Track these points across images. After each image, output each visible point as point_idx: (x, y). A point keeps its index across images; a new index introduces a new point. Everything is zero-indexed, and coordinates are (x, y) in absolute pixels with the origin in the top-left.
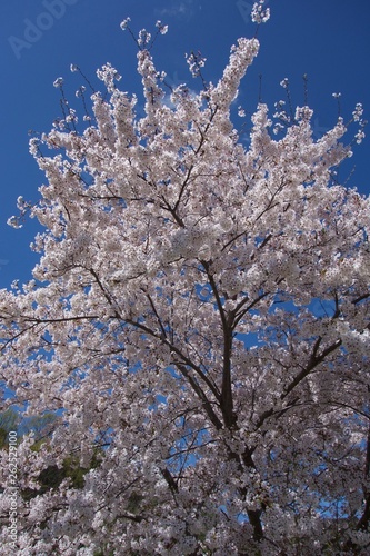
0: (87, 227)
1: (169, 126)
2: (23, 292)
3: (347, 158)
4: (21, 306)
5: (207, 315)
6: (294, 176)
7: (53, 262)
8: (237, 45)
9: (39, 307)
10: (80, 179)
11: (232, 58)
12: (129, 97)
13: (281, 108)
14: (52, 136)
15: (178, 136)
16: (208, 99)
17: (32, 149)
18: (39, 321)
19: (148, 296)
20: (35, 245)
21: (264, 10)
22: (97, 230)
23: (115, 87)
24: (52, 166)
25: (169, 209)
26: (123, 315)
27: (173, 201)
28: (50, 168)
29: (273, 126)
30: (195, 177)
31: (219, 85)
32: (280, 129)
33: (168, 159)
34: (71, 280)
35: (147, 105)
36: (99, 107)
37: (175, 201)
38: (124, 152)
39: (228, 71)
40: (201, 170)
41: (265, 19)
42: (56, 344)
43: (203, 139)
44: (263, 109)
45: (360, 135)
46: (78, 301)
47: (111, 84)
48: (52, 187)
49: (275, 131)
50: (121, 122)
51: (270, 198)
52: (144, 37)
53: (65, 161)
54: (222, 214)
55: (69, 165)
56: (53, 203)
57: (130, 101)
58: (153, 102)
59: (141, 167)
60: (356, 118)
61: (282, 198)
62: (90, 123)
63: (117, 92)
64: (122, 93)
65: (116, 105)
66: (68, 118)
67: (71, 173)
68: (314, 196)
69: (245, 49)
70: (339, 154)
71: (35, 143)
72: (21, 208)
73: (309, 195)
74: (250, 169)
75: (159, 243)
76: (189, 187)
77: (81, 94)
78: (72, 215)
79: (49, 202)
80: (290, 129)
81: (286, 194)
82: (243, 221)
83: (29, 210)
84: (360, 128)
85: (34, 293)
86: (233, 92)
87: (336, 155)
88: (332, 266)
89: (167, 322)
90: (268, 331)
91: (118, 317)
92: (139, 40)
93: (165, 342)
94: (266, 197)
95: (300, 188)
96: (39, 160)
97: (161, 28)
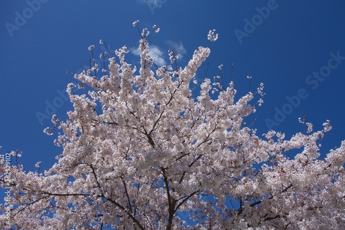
0: (93, 139)
1: (153, 87)
2: (43, 175)
3: (252, 113)
4: (40, 184)
5: (159, 197)
6: (222, 125)
7: (67, 162)
8: (198, 50)
9: (52, 186)
10: (94, 110)
11: (194, 57)
12: (132, 67)
13: (217, 80)
14: (80, 76)
15: (158, 94)
16: (178, 76)
17: (68, 90)
18: (50, 194)
19: (124, 182)
20: (57, 141)
21: (215, 34)
22: (99, 141)
23: (125, 61)
24: (78, 100)
25: (146, 134)
26: (106, 195)
27: (149, 129)
28: (77, 102)
29: (212, 89)
30: (164, 117)
31: (185, 69)
32: (216, 92)
33: (150, 106)
34: (77, 171)
35: (141, 69)
36: (113, 66)
37: (150, 130)
38: (124, 98)
39: (191, 62)
40: (168, 114)
41: (215, 39)
42: (58, 207)
43: (172, 97)
44: (208, 81)
45: (261, 101)
46: (79, 183)
47: (123, 59)
48: (75, 112)
49: (213, 92)
50: (125, 81)
51: (207, 135)
52: (146, 33)
53: (87, 98)
54: (178, 140)
55: (89, 101)
56: (75, 122)
57: (132, 70)
58: (145, 68)
59: (133, 108)
60: (259, 92)
61: (214, 136)
62: (105, 74)
63: (125, 64)
64: (128, 65)
65: (124, 71)
66: (93, 68)
67: (89, 106)
68: (233, 138)
69: (202, 53)
70: (248, 111)
71: (71, 86)
72: (54, 122)
73: (230, 136)
74: (197, 114)
75: (138, 158)
76: (160, 122)
77: (103, 57)
78: (85, 130)
79: (72, 121)
80: (221, 93)
81: (217, 134)
82: (189, 146)
83: (58, 124)
84: (261, 97)
85: (51, 177)
86: (192, 74)
87: (246, 111)
88: (240, 184)
89: (134, 202)
90: (196, 212)
91: (103, 196)
92: (142, 34)
93: (131, 216)
94: (205, 134)
95: (225, 132)
96: (71, 96)
97: (156, 29)
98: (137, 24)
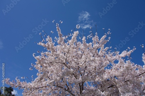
24: (38, 58)
25: (64, 63)
26: (56, 85)
48: (38, 62)
56: (38, 65)
58: (60, 37)
66: (43, 41)
72: (32, 66)
77: (45, 36)
96: (35, 57)
97: (61, 22)
98: (54, 22)
